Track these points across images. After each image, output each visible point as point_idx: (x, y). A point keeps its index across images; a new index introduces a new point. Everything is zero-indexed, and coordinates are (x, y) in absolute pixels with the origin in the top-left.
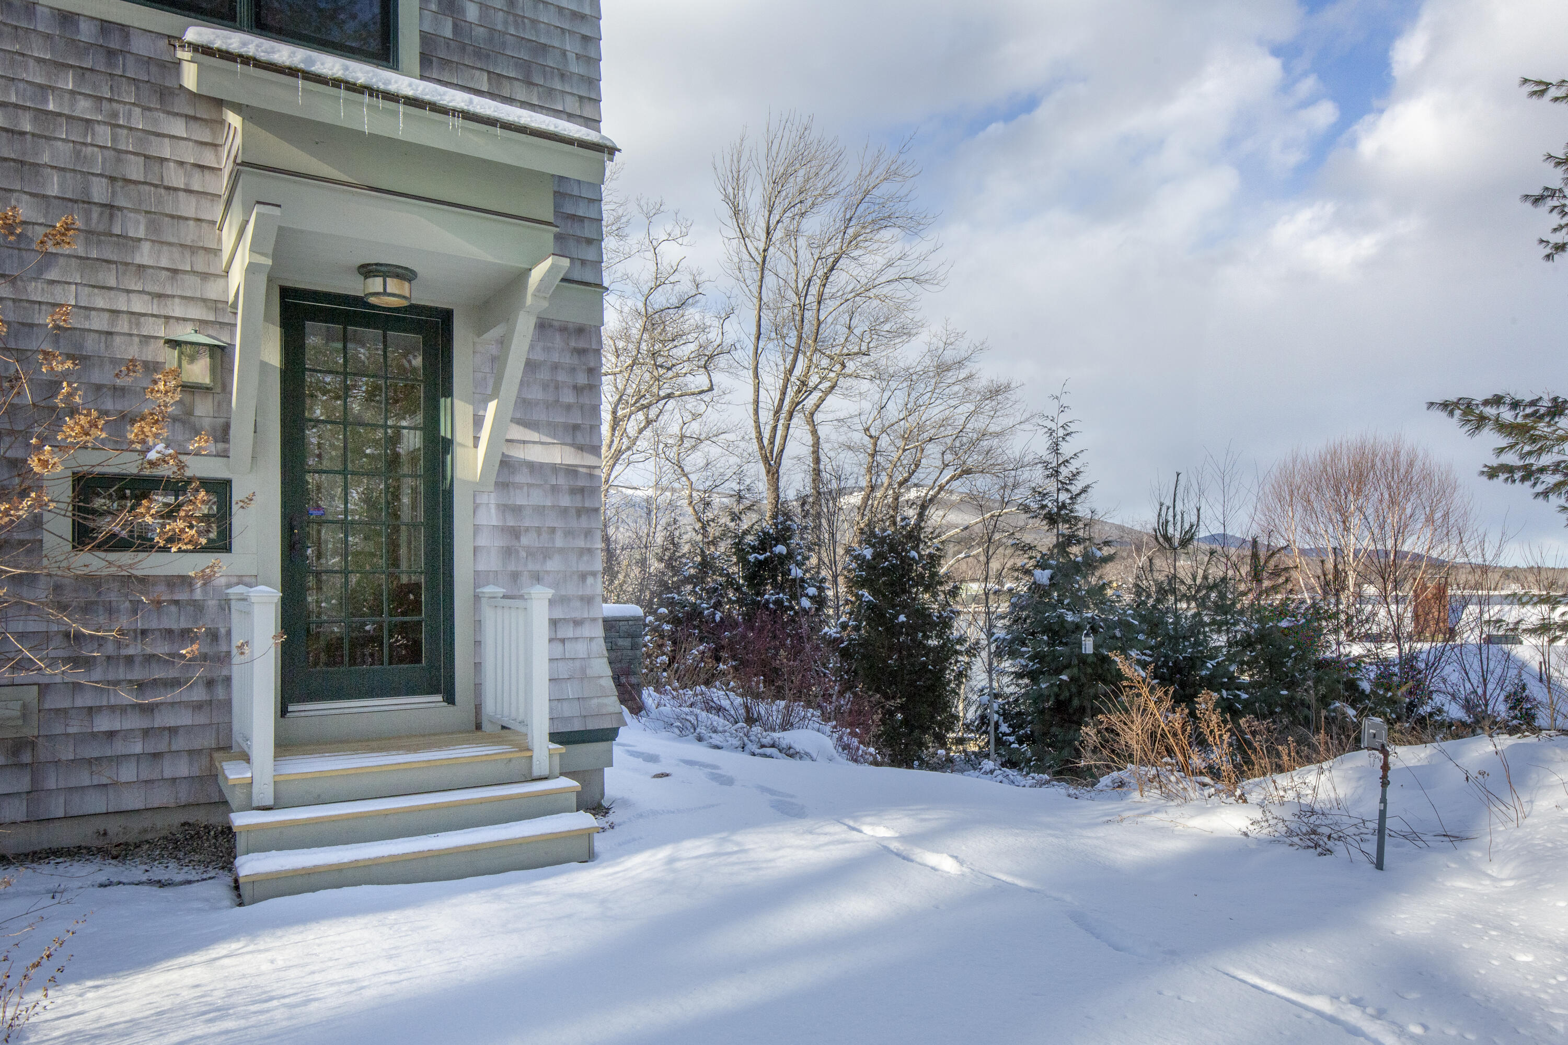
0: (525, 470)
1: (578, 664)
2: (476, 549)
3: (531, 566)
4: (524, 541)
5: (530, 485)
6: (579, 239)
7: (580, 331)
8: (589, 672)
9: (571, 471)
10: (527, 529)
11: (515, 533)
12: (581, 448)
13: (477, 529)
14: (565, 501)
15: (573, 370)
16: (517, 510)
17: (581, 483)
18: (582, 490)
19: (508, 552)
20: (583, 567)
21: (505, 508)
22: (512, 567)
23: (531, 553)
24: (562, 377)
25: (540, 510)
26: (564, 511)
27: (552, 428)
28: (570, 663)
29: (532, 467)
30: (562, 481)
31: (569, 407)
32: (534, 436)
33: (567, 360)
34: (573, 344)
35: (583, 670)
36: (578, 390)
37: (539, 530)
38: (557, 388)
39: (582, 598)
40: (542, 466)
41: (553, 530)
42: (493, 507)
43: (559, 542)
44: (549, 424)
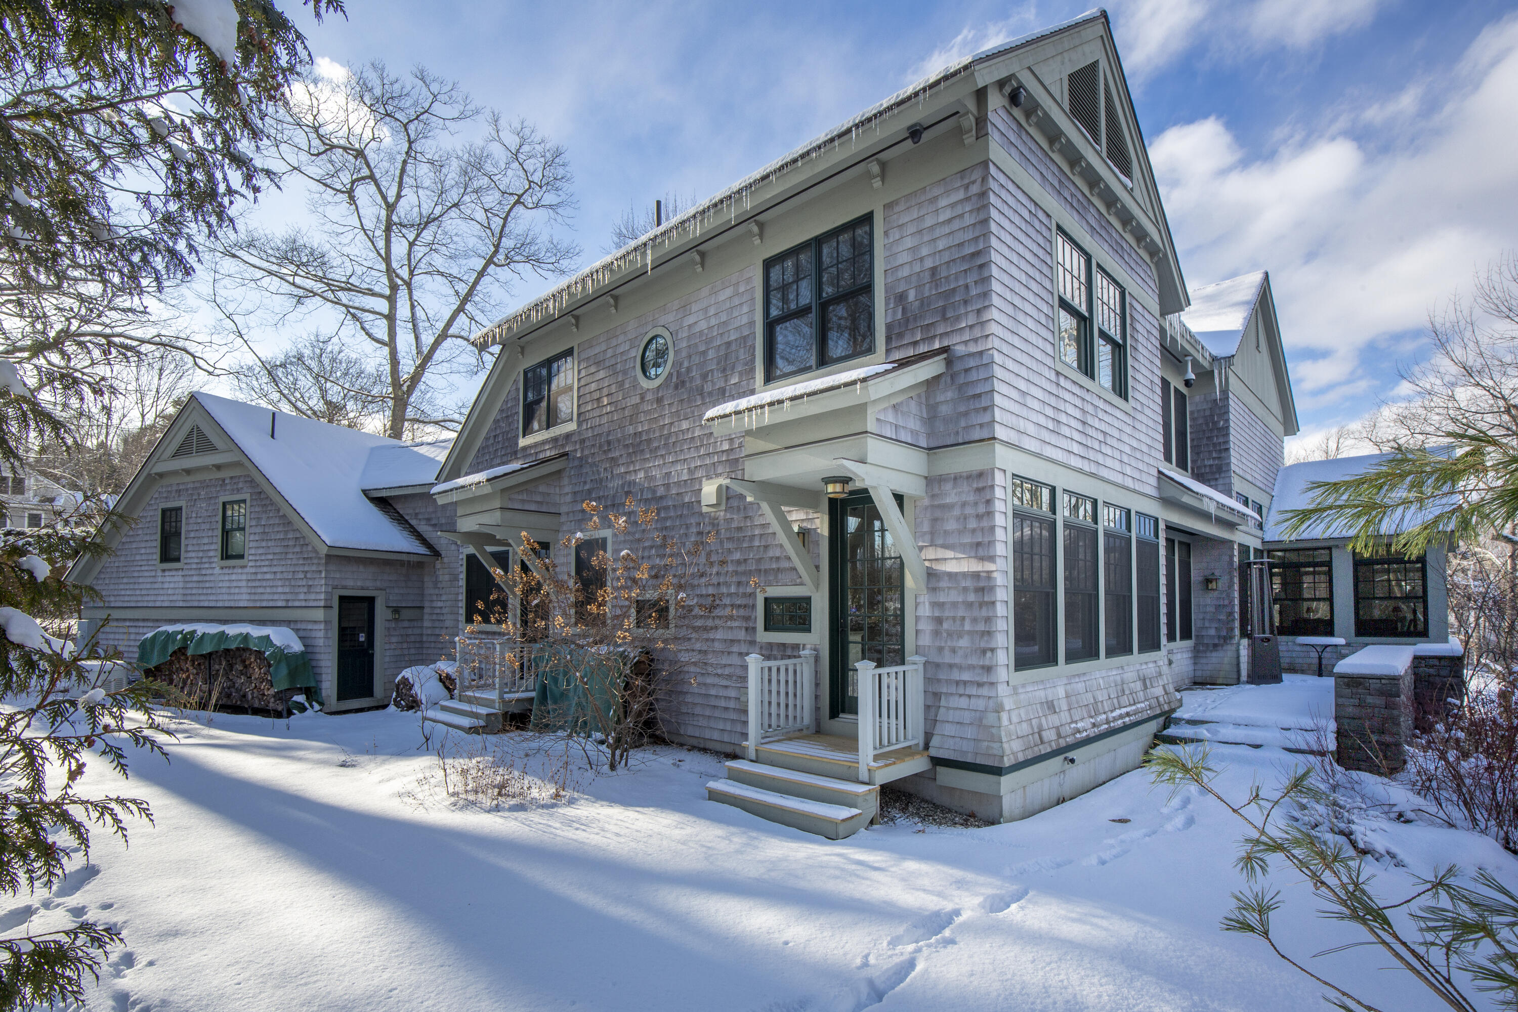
0: (946, 578)
1: (978, 714)
2: (917, 631)
3: (949, 643)
4: (946, 626)
5: (949, 588)
6: (977, 410)
7: (980, 475)
8: (985, 722)
9: (976, 575)
10: (947, 618)
11: (939, 621)
12: (982, 559)
13: (917, 618)
14: (971, 597)
15: (976, 504)
16: (940, 605)
17: (981, 584)
18: (982, 589)
19: (936, 633)
20: (983, 645)
21: (935, 605)
22: (937, 644)
23: (950, 634)
24: (969, 511)
25: (954, 605)
26: (970, 605)
27: (962, 547)
28: (973, 714)
29: (951, 575)
30: (968, 583)
31: (974, 531)
32: (950, 554)
33: (971, 498)
34: (975, 486)
35: (981, 720)
36: (979, 517)
37: (954, 619)
38: (965, 519)
39: (983, 667)
40: (957, 574)
41: (963, 619)
42: (927, 604)
43: (967, 626)
44: (961, 544)
